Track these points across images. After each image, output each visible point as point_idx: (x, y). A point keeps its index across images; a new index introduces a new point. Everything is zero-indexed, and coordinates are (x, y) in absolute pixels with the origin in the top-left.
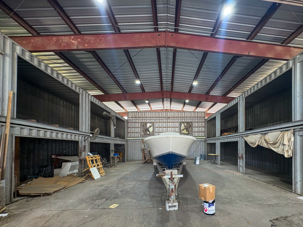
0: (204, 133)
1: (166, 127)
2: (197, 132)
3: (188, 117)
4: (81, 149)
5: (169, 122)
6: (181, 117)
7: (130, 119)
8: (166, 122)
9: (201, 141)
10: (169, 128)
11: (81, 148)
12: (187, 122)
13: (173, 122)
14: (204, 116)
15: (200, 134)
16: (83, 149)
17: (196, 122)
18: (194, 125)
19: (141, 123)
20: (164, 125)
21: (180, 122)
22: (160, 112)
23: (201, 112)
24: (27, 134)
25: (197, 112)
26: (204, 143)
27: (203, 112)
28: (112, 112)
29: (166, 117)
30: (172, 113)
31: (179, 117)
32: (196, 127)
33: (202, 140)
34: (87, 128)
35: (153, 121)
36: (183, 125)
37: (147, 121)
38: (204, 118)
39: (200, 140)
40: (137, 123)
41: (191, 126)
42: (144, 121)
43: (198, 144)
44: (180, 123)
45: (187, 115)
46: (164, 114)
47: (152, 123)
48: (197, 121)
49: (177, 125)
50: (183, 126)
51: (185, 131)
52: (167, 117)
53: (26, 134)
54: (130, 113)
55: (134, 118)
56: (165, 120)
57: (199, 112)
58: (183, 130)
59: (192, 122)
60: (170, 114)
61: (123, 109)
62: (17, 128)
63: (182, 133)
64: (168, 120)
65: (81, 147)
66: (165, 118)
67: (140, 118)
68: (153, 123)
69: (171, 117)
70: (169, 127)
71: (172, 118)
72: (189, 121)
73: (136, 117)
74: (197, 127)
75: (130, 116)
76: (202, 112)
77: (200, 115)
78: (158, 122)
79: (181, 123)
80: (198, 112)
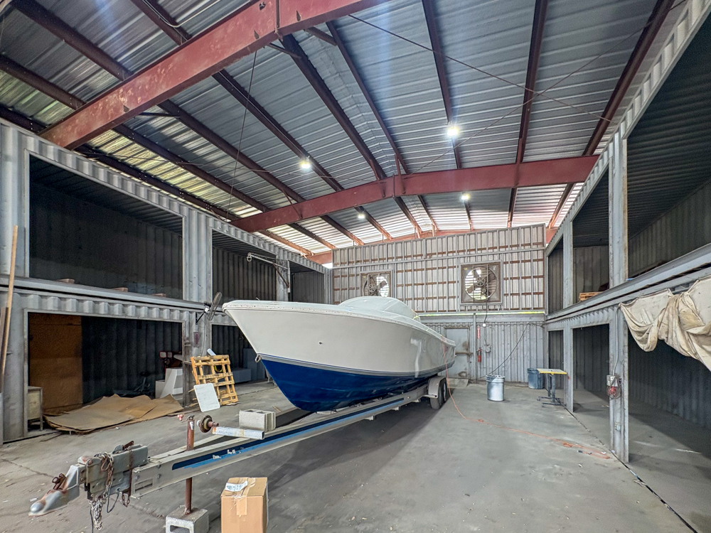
0: (541, 296)
1: (422, 284)
2: (518, 294)
3: (485, 249)
4: (188, 341)
5: (432, 269)
6: (464, 251)
7: (339, 266)
8: (422, 270)
9: (530, 324)
10: (430, 286)
11: (188, 339)
12: (482, 266)
13: (443, 268)
14: (540, 241)
15: (529, 301)
16: (193, 340)
17: (512, 262)
18: (507, 271)
19: (362, 275)
20: (419, 277)
21: (463, 267)
22: (406, 242)
23: (530, 227)
24: (54, 307)
25: (514, 229)
26: (540, 330)
27: (536, 226)
28: (279, 252)
29: (421, 255)
30: (440, 240)
31: (459, 252)
32: (512, 279)
33: (534, 319)
34: (204, 293)
35: (391, 268)
36: (471, 273)
37: (377, 269)
38: (540, 247)
39: (528, 320)
40: (353, 275)
41: (497, 276)
42: (368, 270)
43: (519, 334)
44: (462, 270)
45: (484, 241)
46: (419, 248)
47: (386, 273)
48: (515, 259)
49: (455, 274)
50: (470, 279)
51: (478, 294)
52: (424, 254)
53: (52, 309)
54: (338, 252)
55: (346, 266)
56: (419, 264)
57: (524, 228)
58: (471, 290)
59: (498, 264)
60: (433, 246)
61: (323, 245)
62: (32, 297)
63: (467, 299)
64: (429, 262)
65: (187, 335)
66: (420, 257)
67: (359, 264)
68: (389, 273)
69: (435, 254)
70: (430, 284)
71: (440, 255)
72: (490, 259)
73: (351, 260)
74: (515, 278)
75: (338, 260)
76: (534, 226)
77: (525, 237)
78: (402, 271)
79: (464, 269)
80: (518, 229)
